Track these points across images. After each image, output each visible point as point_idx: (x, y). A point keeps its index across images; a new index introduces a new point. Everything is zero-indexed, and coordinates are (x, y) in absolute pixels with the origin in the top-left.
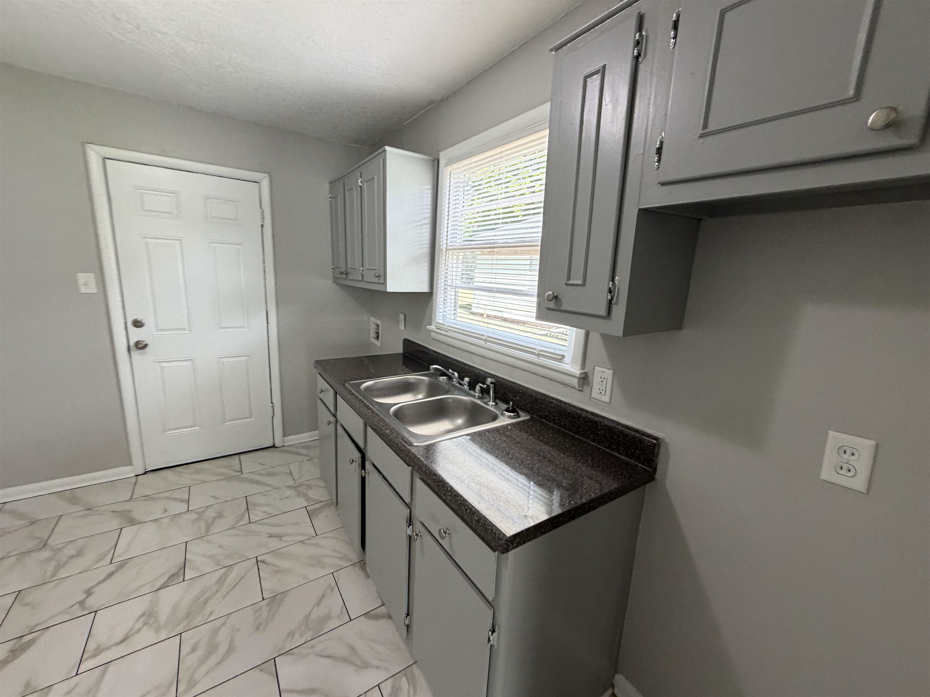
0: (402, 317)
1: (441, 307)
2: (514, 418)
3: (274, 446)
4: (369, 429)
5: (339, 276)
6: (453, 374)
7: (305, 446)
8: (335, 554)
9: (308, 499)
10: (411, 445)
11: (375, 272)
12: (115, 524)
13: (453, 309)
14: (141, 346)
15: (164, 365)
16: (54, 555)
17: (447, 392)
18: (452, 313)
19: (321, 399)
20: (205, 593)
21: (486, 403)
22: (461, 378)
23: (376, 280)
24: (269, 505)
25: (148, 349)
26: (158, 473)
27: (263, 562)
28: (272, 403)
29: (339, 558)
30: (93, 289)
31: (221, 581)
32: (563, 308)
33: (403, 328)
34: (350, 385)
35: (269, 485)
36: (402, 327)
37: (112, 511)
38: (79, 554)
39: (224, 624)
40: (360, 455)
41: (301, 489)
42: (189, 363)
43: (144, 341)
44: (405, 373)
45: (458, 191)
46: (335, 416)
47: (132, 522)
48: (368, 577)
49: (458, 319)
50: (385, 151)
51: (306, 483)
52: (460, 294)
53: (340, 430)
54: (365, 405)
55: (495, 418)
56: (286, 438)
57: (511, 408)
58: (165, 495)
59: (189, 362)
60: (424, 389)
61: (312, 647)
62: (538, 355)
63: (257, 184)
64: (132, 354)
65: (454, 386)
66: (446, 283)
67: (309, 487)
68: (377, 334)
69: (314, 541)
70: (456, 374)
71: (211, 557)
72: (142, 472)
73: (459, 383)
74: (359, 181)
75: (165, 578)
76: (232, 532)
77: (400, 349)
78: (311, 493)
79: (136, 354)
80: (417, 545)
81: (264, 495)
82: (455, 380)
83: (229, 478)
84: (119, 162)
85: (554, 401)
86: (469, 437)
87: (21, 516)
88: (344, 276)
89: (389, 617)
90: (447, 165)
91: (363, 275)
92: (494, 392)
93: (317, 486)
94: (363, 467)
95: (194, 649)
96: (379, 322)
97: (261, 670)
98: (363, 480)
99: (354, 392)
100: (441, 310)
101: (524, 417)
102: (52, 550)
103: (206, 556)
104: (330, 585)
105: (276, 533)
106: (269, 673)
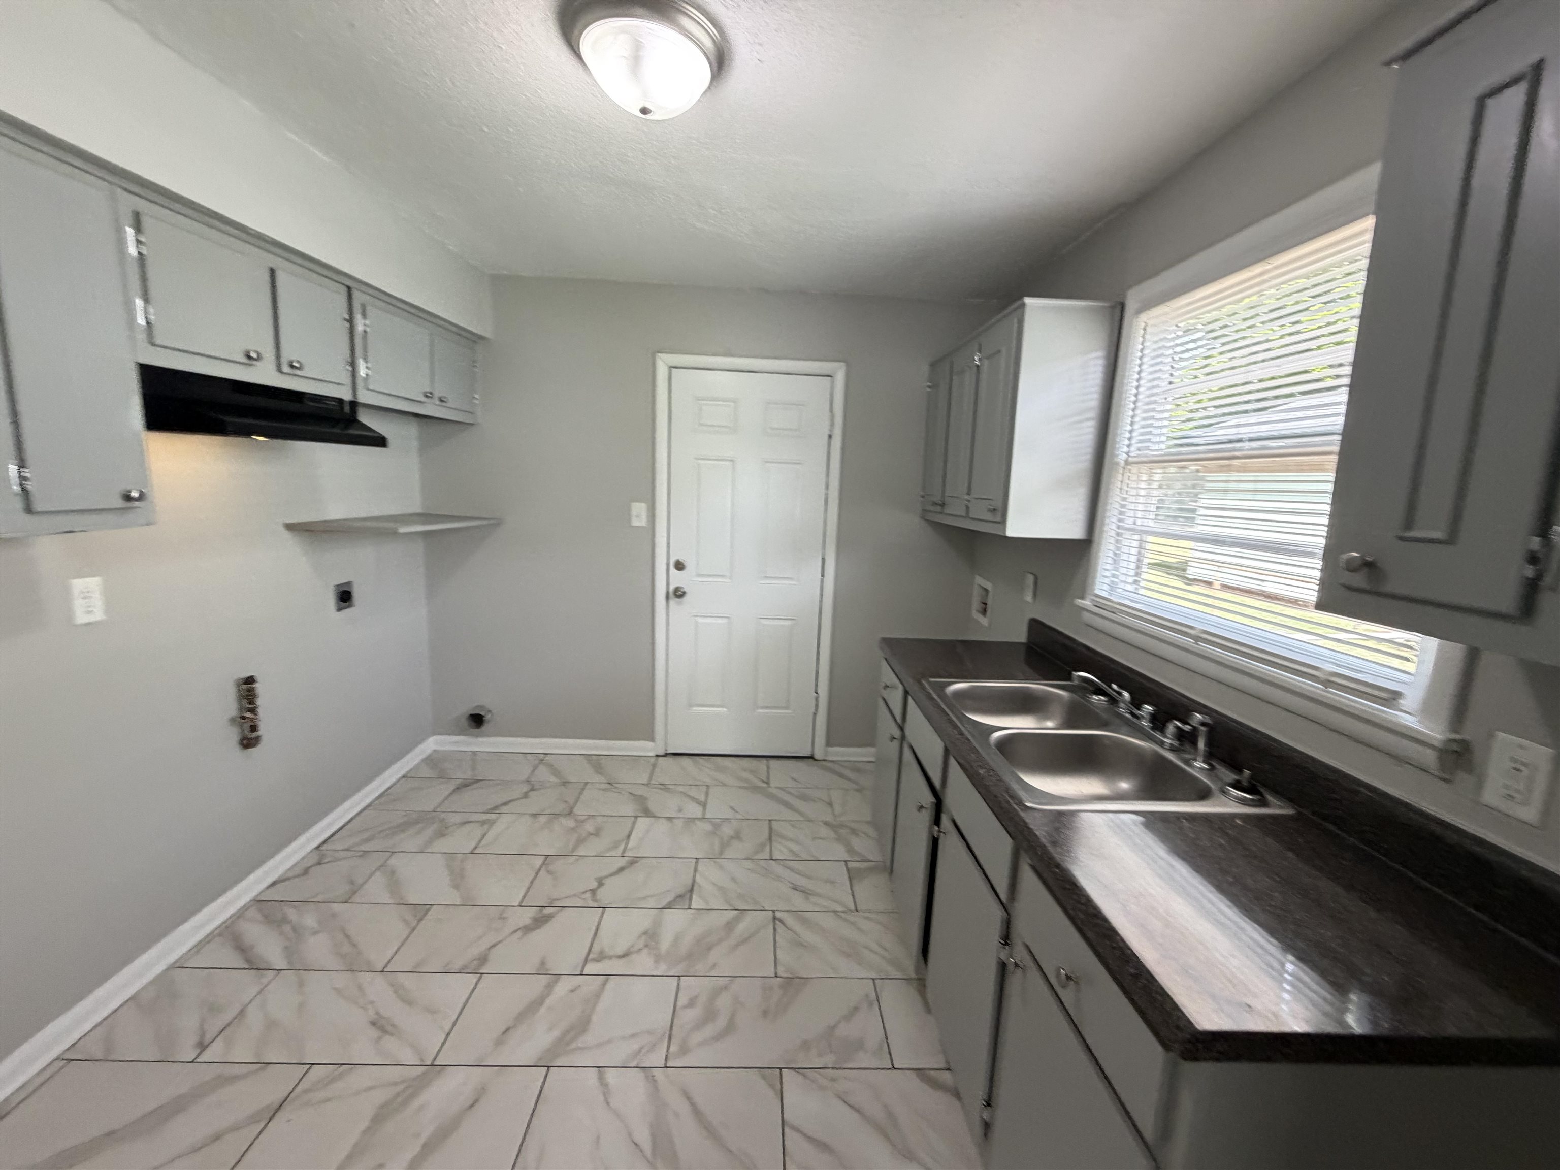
0: (1030, 579)
1: (1108, 567)
2: (1249, 805)
3: (811, 757)
4: (952, 762)
5: (932, 508)
6: (1120, 694)
7: (856, 768)
8: (882, 952)
9: (850, 850)
10: (1020, 803)
11: (987, 502)
12: (629, 809)
13: (1132, 573)
14: (679, 594)
15: (700, 620)
16: (577, 827)
17: (1103, 725)
18: (1130, 580)
19: (884, 699)
20: (711, 935)
21: (1187, 762)
22: (1136, 703)
23: (989, 517)
24: (797, 842)
25: (686, 599)
26: (679, 758)
27: (781, 921)
28: (816, 693)
29: (883, 957)
30: (643, 522)
31: (730, 926)
32: (1389, 588)
33: (1030, 600)
34: (930, 683)
35: (801, 814)
36: (1029, 598)
37: (630, 793)
38: (597, 833)
39: (726, 988)
40: (933, 800)
41: (843, 831)
42: (725, 621)
43: (683, 588)
44: (1027, 679)
45: (1162, 355)
46: (902, 729)
47: (647, 813)
48: (928, 1009)
49: (1142, 591)
50: (1023, 305)
51: (853, 825)
52: (1148, 546)
53: (907, 753)
54: (951, 721)
55: (1203, 794)
56: (830, 749)
57: (1245, 783)
58: (681, 789)
60: (1058, 711)
61: (833, 1080)
62: (1327, 683)
63: (829, 378)
64: (670, 602)
65: (1120, 716)
66: (1120, 524)
67: (854, 832)
68: (984, 606)
69: (851, 918)
70: (1126, 695)
71: (721, 889)
72: (663, 752)
73: (1132, 714)
74: (976, 358)
75: (670, 898)
76: (748, 864)
77: (1020, 635)
78: (857, 843)
79: (673, 602)
80: (1015, 981)
81: (793, 826)
82: (1122, 705)
83: (754, 789)
84: (685, 370)
85: (1362, 789)
86: (1140, 819)
87: (557, 773)
88: (939, 509)
89: (957, 1095)
90: (1139, 312)
91: (967, 507)
92: (1209, 743)
93: (865, 833)
94: (937, 821)
95: (692, 1003)
96: (988, 585)
97: (764, 1077)
98: (935, 844)
99: (935, 696)
100: (1107, 574)
101: (1277, 808)
102: (576, 820)
103: (714, 884)
104: (867, 996)
105: (802, 886)
106: (772, 1086)
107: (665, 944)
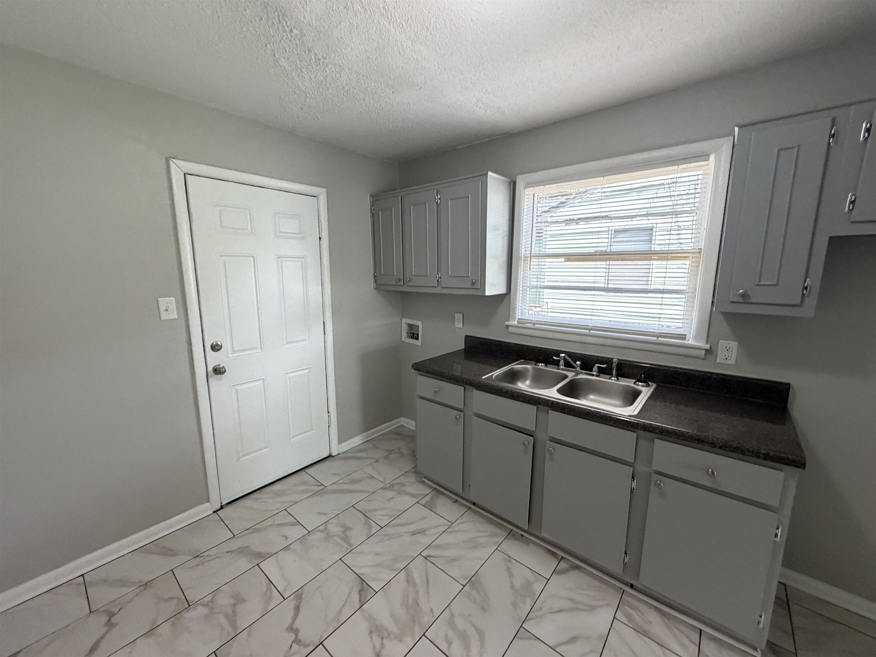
0: (458, 316)
3: (330, 456)
7: (358, 450)
8: (485, 534)
9: (413, 496)
14: (218, 371)
15: (238, 388)
16: (212, 609)
20: (408, 597)
24: (382, 509)
27: (430, 556)
28: (328, 412)
29: (488, 536)
30: (173, 315)
31: (410, 580)
33: (461, 326)
35: (364, 491)
36: (459, 326)
37: (228, 552)
38: (239, 600)
39: (452, 616)
41: (396, 487)
47: (263, 556)
51: (396, 482)
56: (340, 445)
57: (643, 379)
58: (266, 524)
59: (260, 382)
61: (541, 608)
63: (315, 198)
64: (210, 380)
67: (402, 485)
68: (412, 334)
69: (455, 529)
71: (379, 565)
72: (219, 507)
75: (356, 597)
76: (375, 539)
78: (410, 490)
79: (214, 380)
81: (370, 501)
83: (317, 494)
84: (198, 177)
87: (122, 583)
91: (439, 282)
93: (409, 482)
95: (449, 642)
96: (418, 323)
97: (522, 639)
101: (653, 385)
102: (203, 605)
103: (373, 566)
104: (504, 558)
105: (416, 530)
106: (529, 638)
107: (391, 626)
